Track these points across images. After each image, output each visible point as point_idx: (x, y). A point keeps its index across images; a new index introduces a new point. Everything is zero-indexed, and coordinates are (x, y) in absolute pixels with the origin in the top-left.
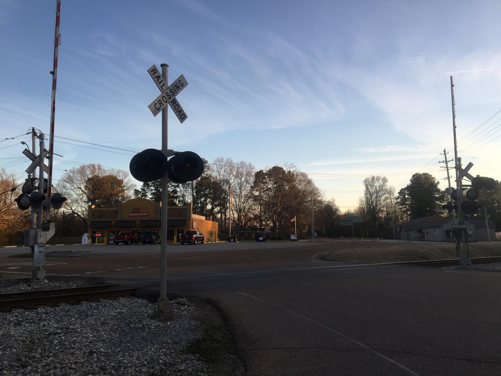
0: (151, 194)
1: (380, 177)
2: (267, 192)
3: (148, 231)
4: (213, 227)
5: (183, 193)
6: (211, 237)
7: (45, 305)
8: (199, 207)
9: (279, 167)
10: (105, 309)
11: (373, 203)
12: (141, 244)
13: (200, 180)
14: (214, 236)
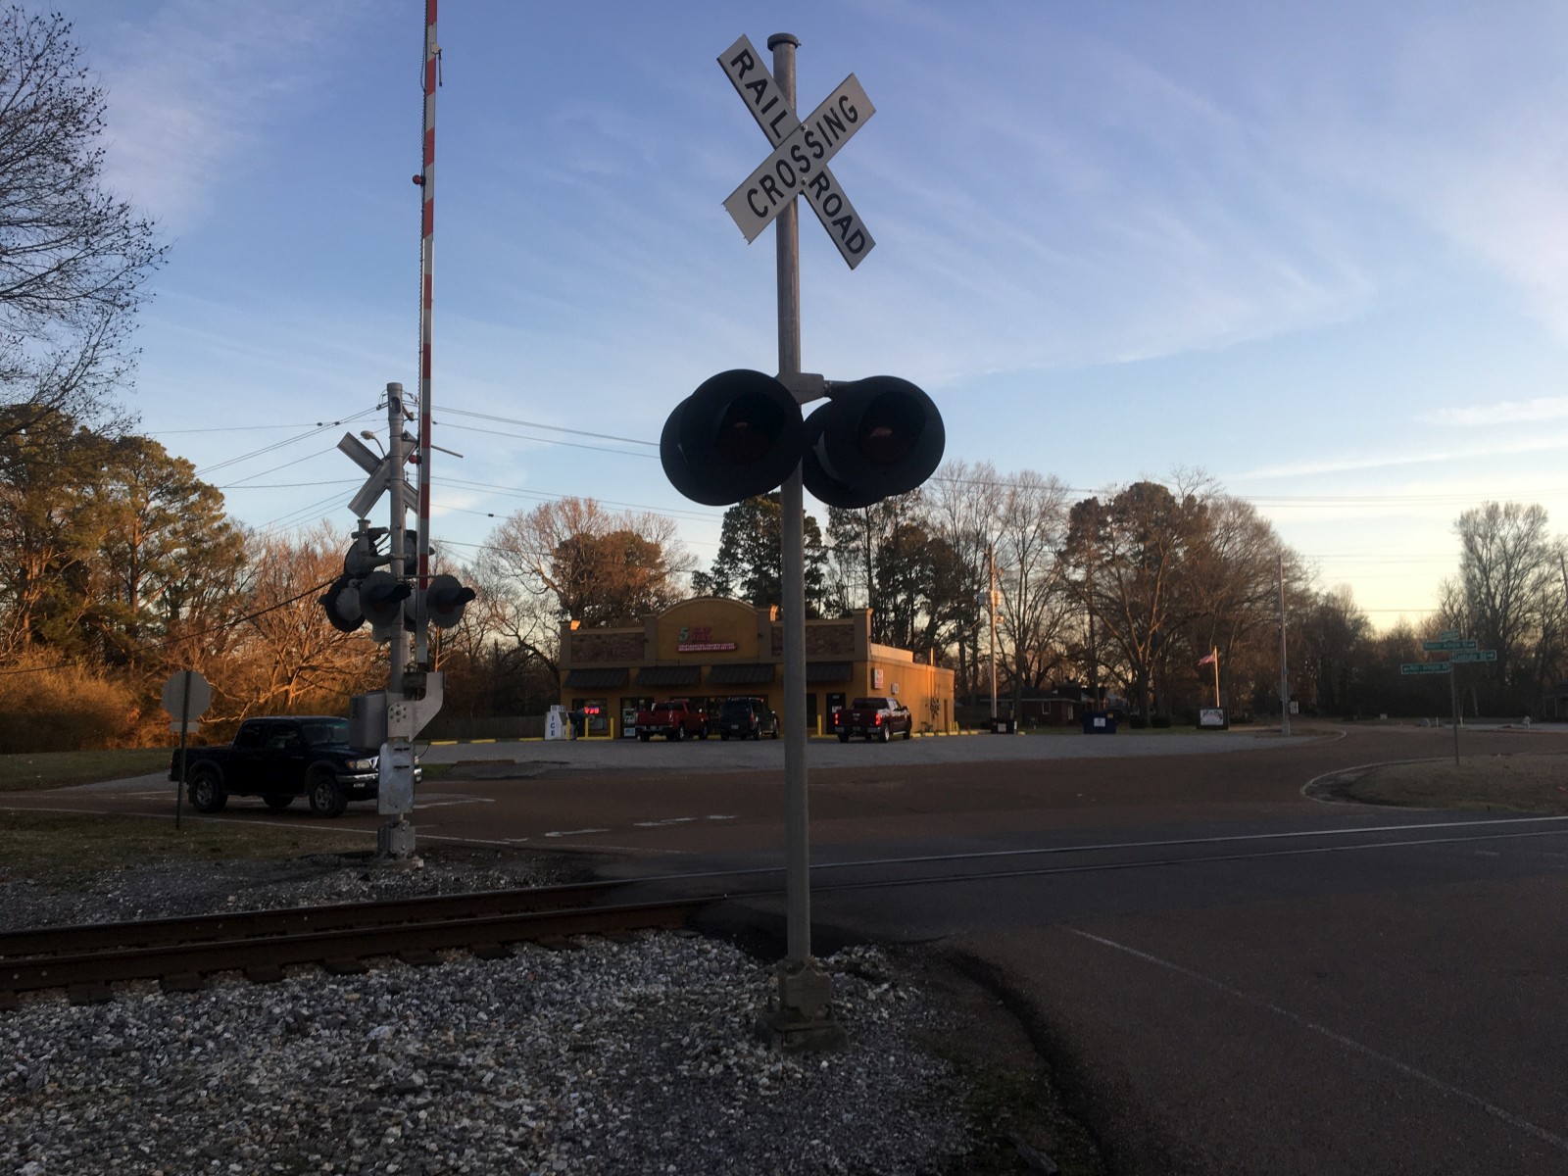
0: (743, 584)
1: (1518, 506)
2: (1113, 570)
3: (738, 699)
4: (938, 686)
5: (840, 580)
6: (933, 717)
7: (397, 955)
8: (890, 623)
9: (1154, 485)
10: (594, 978)
11: (1494, 598)
12: (717, 740)
13: (892, 537)
14: (941, 712)
